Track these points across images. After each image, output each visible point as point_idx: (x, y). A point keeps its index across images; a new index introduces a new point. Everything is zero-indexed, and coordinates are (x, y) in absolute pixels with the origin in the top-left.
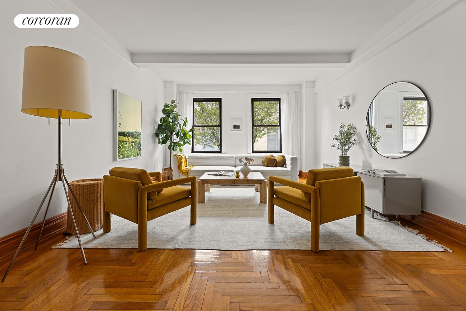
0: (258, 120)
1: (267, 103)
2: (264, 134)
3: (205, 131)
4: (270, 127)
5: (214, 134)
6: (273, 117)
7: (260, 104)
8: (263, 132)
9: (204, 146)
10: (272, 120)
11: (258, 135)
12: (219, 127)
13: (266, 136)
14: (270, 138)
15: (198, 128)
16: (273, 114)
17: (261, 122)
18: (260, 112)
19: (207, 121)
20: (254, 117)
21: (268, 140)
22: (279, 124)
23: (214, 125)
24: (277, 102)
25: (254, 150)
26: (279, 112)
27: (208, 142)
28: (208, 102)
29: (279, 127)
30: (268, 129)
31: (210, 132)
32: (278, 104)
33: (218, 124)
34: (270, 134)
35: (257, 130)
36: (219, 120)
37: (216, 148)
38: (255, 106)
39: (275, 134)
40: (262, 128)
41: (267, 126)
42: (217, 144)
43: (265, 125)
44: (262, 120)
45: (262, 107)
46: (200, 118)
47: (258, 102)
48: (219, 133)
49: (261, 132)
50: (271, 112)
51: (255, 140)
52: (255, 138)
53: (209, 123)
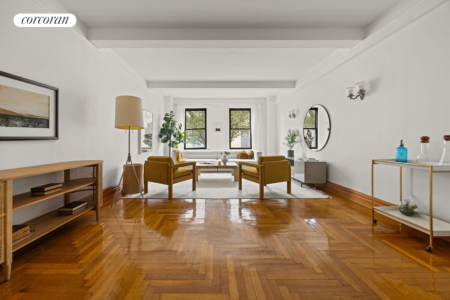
0: (234, 125)
1: (241, 112)
2: (239, 135)
3: (195, 133)
4: (243, 130)
5: (201, 135)
6: (245, 123)
7: (235, 112)
8: (238, 133)
9: (193, 144)
10: (244, 125)
11: (234, 136)
12: (205, 130)
13: (240, 136)
14: (243, 138)
15: (189, 130)
16: (245, 120)
17: (236, 126)
18: (235, 118)
19: (196, 126)
20: (231, 122)
21: (242, 139)
22: (249, 128)
23: (201, 128)
24: (248, 112)
25: (231, 147)
26: (249, 118)
27: (196, 141)
28: (197, 111)
29: (250, 130)
30: (242, 132)
31: (198, 133)
32: (249, 113)
33: (204, 127)
34: (243, 135)
35: (233, 132)
36: (204, 124)
37: (203, 146)
38: (232, 114)
39: (246, 135)
40: (237, 130)
41: (240, 129)
42: (203, 142)
43: (239, 128)
44: (237, 124)
45: (237, 115)
46: (191, 123)
47: (234, 111)
48: (205, 134)
49: (236, 133)
50: (243, 119)
51: (232, 140)
52: (232, 138)
53: (197, 127)
